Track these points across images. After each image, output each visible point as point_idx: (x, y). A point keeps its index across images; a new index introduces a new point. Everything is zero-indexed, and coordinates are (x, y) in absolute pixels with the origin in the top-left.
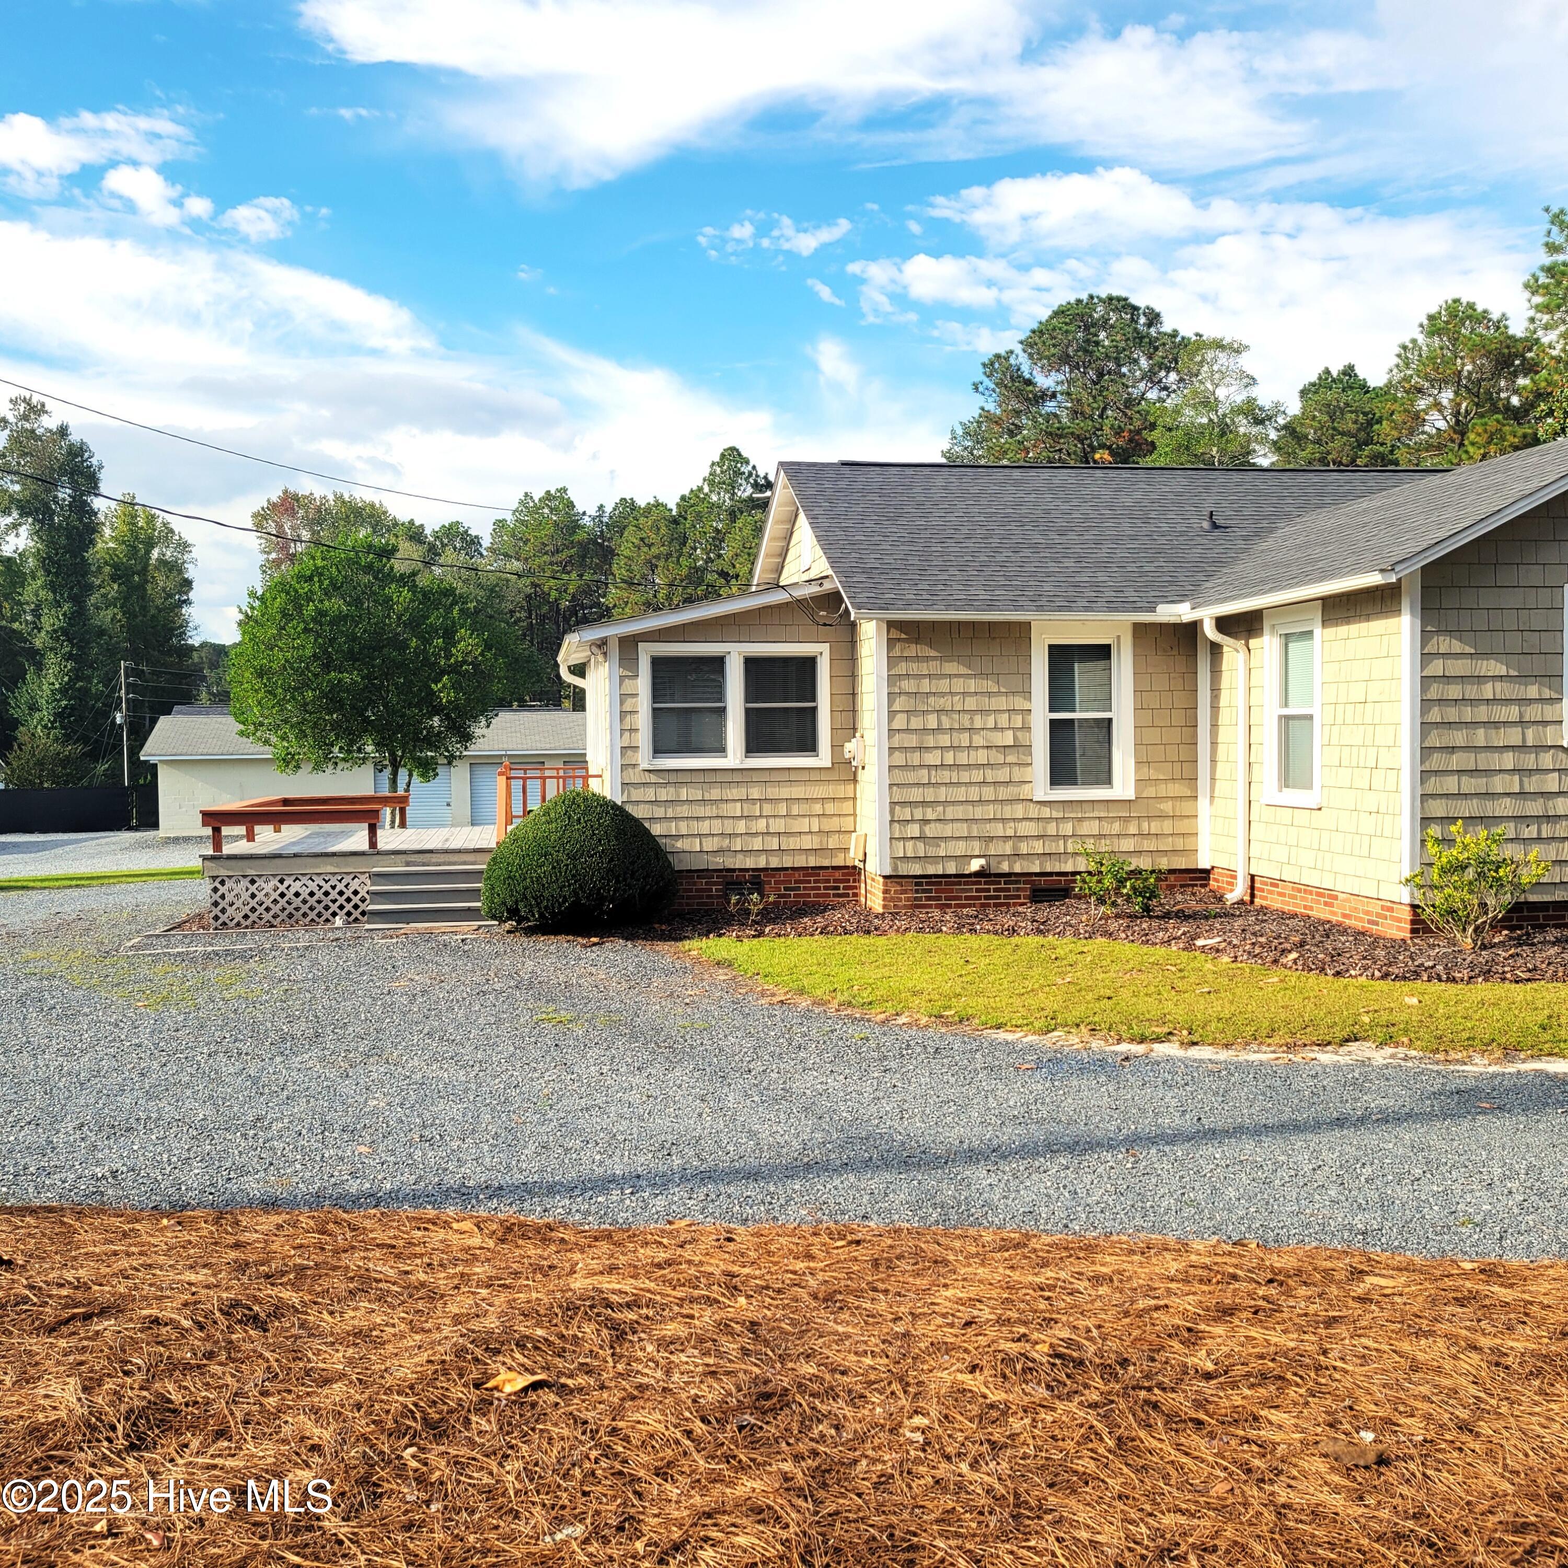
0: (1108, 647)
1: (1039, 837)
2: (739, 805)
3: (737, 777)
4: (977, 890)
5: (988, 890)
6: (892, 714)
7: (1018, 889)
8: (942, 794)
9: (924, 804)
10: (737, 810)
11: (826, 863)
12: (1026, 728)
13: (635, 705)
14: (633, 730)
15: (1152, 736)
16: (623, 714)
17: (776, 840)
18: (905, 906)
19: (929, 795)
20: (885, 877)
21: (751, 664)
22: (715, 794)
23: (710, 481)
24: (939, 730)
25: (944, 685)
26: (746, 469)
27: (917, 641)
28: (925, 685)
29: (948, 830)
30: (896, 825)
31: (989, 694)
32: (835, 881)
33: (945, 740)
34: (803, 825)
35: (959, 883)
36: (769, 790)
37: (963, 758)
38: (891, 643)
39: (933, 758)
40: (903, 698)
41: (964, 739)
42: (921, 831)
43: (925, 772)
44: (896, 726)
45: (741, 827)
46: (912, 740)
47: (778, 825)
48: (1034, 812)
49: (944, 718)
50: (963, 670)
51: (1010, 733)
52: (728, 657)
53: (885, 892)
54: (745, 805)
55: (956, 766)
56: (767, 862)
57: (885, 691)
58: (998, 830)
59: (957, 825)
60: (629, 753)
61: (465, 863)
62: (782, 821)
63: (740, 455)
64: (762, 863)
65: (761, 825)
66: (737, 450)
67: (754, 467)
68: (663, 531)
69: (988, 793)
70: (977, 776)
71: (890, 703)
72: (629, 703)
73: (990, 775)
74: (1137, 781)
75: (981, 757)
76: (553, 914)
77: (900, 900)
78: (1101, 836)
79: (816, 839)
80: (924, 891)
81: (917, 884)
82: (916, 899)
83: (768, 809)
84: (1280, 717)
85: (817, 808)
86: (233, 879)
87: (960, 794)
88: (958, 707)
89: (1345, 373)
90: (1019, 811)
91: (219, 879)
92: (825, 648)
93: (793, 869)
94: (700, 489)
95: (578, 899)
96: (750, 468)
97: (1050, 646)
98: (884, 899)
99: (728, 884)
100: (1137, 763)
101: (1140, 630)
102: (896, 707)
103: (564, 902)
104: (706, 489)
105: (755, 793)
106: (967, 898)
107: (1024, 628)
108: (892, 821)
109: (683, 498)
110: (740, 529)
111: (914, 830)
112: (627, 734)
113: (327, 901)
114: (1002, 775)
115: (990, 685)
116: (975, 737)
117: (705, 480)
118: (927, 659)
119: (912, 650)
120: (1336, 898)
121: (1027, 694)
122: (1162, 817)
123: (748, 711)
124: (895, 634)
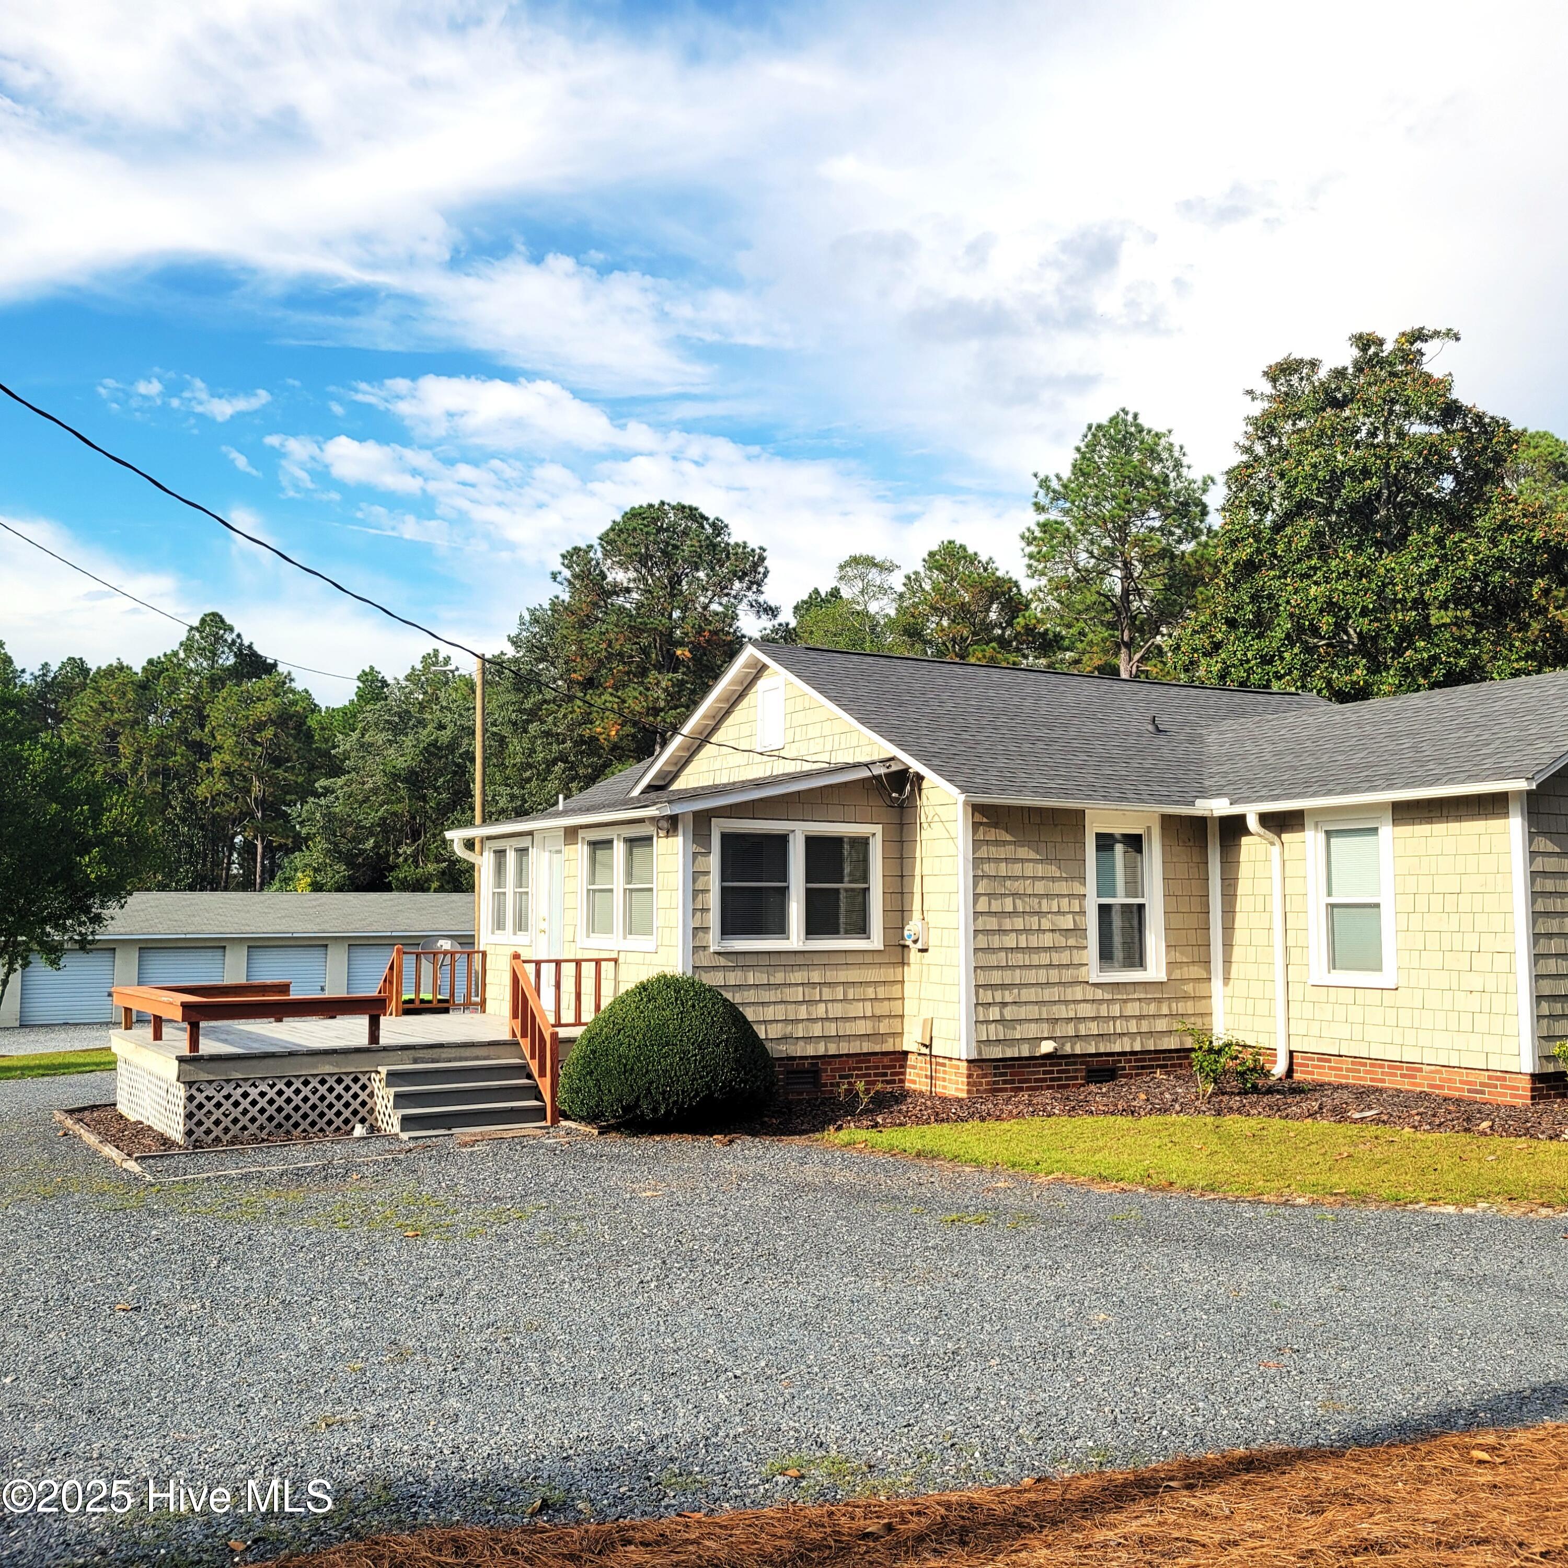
0: (1140, 836)
1: (1094, 1019)
2: (800, 989)
3: (800, 960)
4: (1045, 1073)
5: (1052, 1072)
6: (976, 896)
7: (1076, 1071)
8: (1017, 976)
9: (1003, 986)
10: (798, 994)
11: (877, 1049)
12: (1083, 913)
13: (707, 883)
14: (705, 910)
15: (1177, 921)
16: (696, 893)
17: (833, 1025)
18: (986, 1091)
19: (1008, 977)
20: (969, 1061)
21: (812, 842)
22: (779, 978)
23: (187, 646)
24: (1014, 913)
25: (1017, 869)
26: (229, 637)
27: (996, 825)
28: (1003, 869)
29: (1023, 1012)
30: (980, 1008)
31: (1053, 879)
32: (884, 1067)
33: (1019, 923)
34: (857, 1010)
35: (1028, 1066)
36: (828, 973)
37: (1034, 941)
38: (976, 826)
39: (1010, 941)
40: (985, 881)
41: (1034, 922)
42: (1001, 1014)
43: (1003, 954)
44: (980, 908)
45: (803, 1013)
46: (992, 924)
47: (836, 1010)
48: (1090, 993)
49: (1019, 902)
50: (1032, 855)
51: (1070, 917)
52: (791, 837)
53: (969, 1076)
54: (806, 990)
55: (1028, 949)
56: (826, 1049)
57: (971, 874)
58: (1062, 1012)
59: (1029, 1007)
60: (701, 934)
61: (477, 1058)
62: (840, 1005)
63: (222, 621)
64: (821, 1051)
65: (820, 1010)
66: (220, 617)
67: (239, 636)
68: (131, 695)
69: (1054, 975)
70: (1044, 958)
71: (975, 886)
72: (702, 879)
73: (1056, 958)
74: (1168, 963)
75: (1047, 940)
76: (680, 1110)
77: (981, 1084)
78: (1140, 1017)
79: (869, 1023)
80: (1002, 1075)
81: (996, 1068)
82: (995, 1083)
83: (827, 993)
84: (1327, 905)
85: (870, 992)
86: (214, 1085)
87: (1031, 976)
88: (1029, 891)
89: (832, 595)
90: (1078, 993)
91: (196, 1086)
92: (878, 829)
93: (848, 1055)
94: (175, 654)
95: (712, 1093)
96: (234, 636)
97: (1097, 834)
98: (968, 1084)
99: (788, 1073)
100: (1167, 946)
101: (1167, 821)
102: (980, 890)
103: (695, 1097)
104: (182, 655)
105: (816, 977)
106: (1036, 1080)
107: (1078, 816)
108: (977, 1004)
109: (150, 662)
110: (225, 700)
111: (994, 1013)
112: (699, 914)
113: (322, 1107)
114: (1064, 958)
115: (1053, 870)
116: (1043, 921)
117: (181, 644)
118: (1004, 843)
119: (993, 834)
120: (1421, 1070)
121: (1082, 880)
122: (1186, 998)
123: (808, 891)
124: (979, 818)
